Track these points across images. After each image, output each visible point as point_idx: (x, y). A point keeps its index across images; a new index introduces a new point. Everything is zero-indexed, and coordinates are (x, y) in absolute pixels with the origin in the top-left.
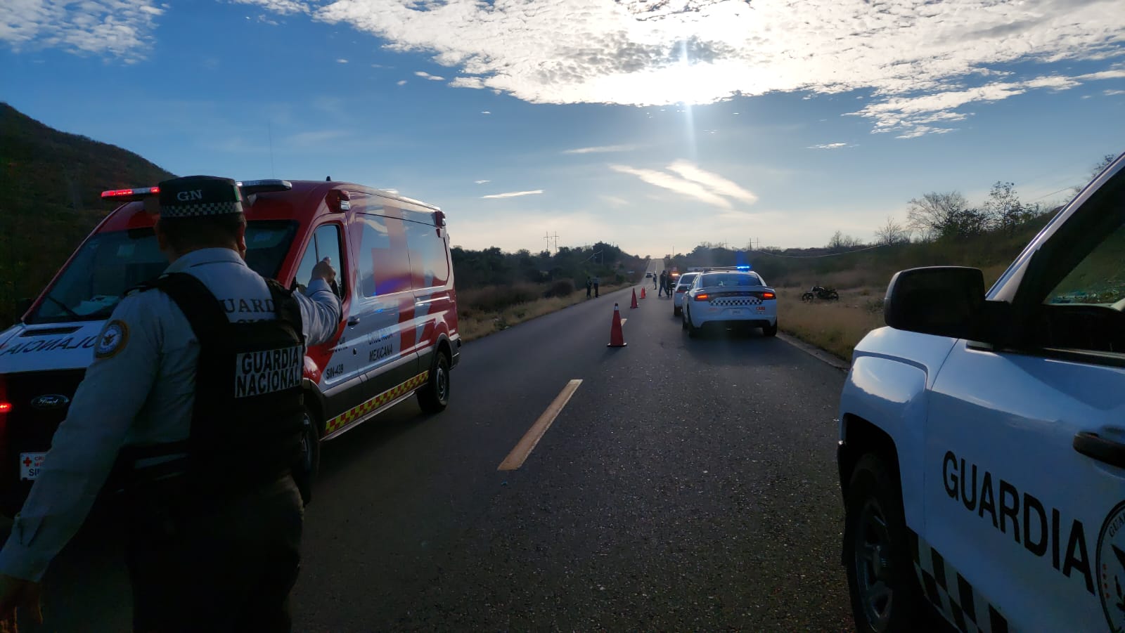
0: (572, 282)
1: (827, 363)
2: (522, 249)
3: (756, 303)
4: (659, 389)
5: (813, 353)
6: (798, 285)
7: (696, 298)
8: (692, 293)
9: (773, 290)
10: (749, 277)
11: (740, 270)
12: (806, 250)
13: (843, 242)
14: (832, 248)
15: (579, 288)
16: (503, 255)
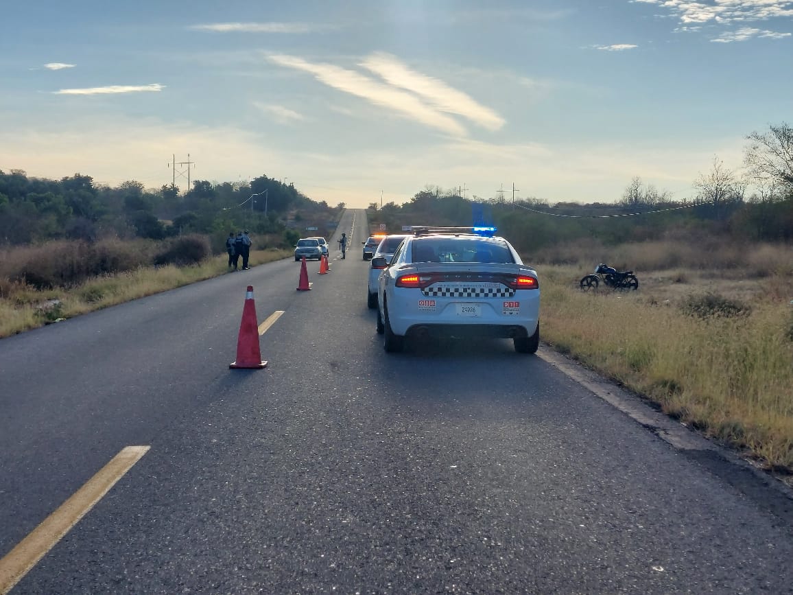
0: (205, 240)
1: (626, 414)
2: (131, 180)
3: (503, 295)
4: (301, 474)
5: (600, 391)
6: (572, 261)
7: (399, 282)
8: (394, 271)
9: (535, 272)
10: (495, 248)
11: (479, 233)
12: (588, 205)
13: (643, 196)
14: (625, 205)
15: (216, 252)
16: (96, 189)
